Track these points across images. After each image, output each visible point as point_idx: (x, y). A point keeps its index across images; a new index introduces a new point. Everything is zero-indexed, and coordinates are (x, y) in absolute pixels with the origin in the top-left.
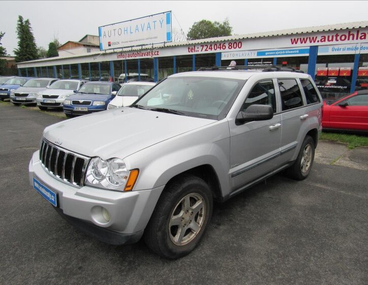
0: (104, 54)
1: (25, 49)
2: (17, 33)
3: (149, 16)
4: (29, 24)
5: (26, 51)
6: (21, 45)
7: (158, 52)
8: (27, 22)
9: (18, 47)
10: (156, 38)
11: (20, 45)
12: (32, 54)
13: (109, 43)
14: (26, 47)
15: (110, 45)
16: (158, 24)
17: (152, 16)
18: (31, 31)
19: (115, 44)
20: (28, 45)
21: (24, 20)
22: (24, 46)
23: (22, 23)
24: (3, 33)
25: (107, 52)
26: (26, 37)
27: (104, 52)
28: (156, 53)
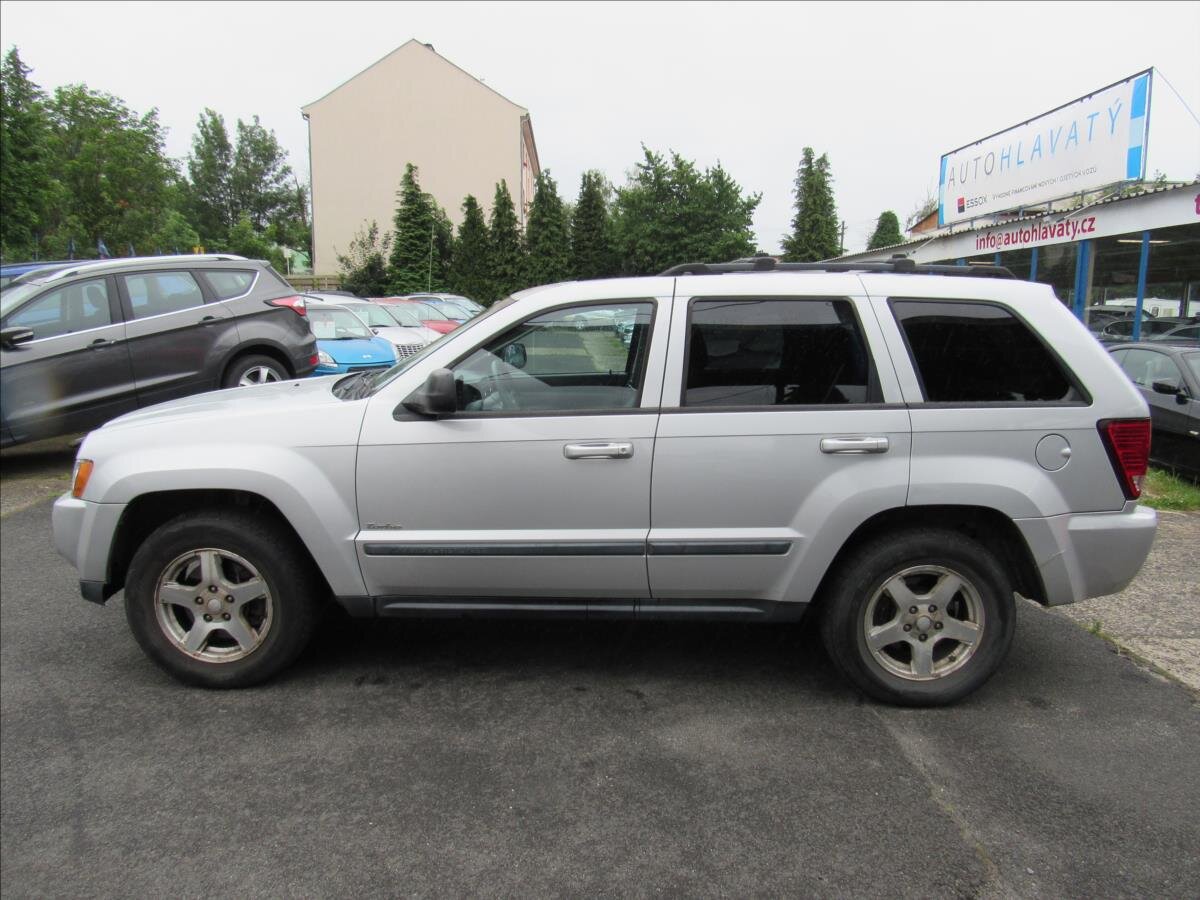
0: (945, 239)
1: (807, 234)
2: (796, 193)
3: (1081, 99)
4: (827, 165)
5: (808, 239)
6: (799, 224)
7: (1092, 220)
8: (823, 161)
9: (791, 232)
10: (1093, 170)
11: (796, 225)
12: (821, 247)
13: (961, 201)
14: (812, 230)
15: (961, 209)
16: (1104, 121)
17: (1090, 96)
18: (830, 185)
19: (975, 202)
20: (816, 222)
21: (816, 157)
22: (807, 227)
23: (810, 167)
24: (758, 195)
25: (956, 229)
26: (814, 202)
27: (945, 232)
28: (1087, 225)
